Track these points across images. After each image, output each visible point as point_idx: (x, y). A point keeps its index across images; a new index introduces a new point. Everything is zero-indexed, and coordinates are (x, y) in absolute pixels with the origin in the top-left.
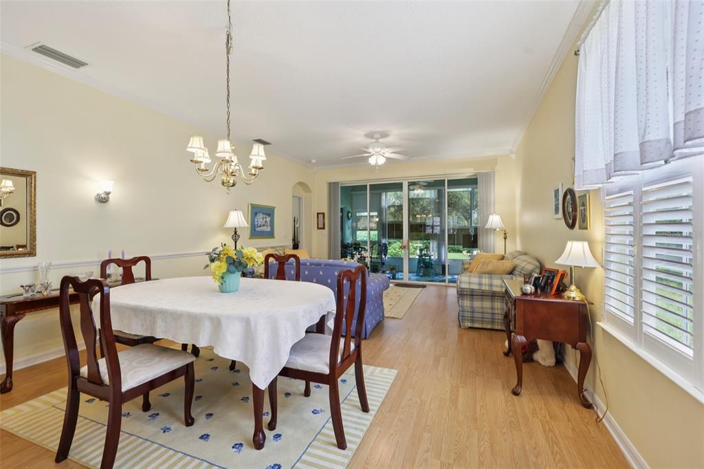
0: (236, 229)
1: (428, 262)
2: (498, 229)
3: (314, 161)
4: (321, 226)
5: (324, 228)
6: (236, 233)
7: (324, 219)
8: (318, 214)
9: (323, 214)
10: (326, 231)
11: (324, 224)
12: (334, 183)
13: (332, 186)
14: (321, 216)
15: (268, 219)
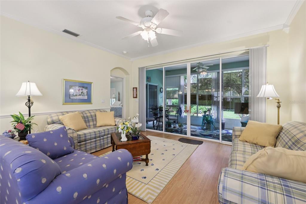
0: (29, 97)
1: (209, 120)
2: (271, 99)
3: (125, 52)
4: (135, 96)
5: (136, 97)
6: (29, 100)
7: (136, 91)
8: (133, 88)
9: (136, 88)
10: (137, 99)
11: (137, 95)
12: (142, 67)
13: (141, 69)
14: (135, 89)
15: (85, 91)
